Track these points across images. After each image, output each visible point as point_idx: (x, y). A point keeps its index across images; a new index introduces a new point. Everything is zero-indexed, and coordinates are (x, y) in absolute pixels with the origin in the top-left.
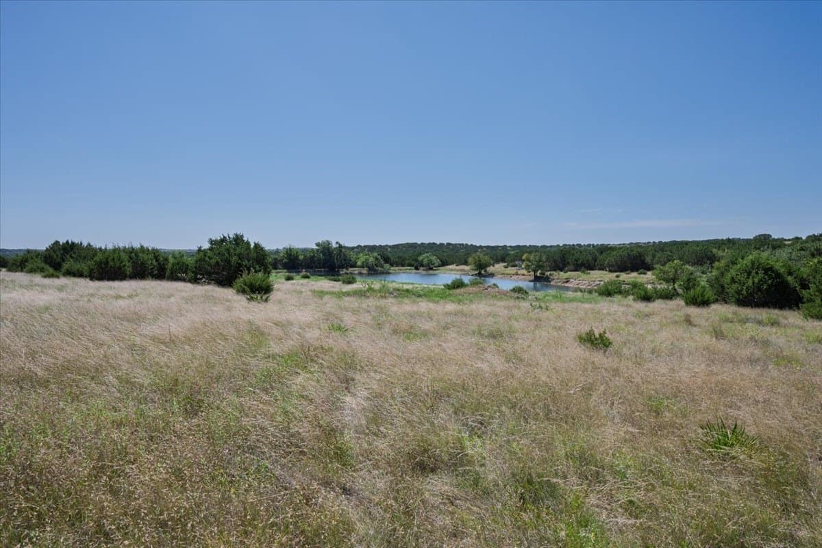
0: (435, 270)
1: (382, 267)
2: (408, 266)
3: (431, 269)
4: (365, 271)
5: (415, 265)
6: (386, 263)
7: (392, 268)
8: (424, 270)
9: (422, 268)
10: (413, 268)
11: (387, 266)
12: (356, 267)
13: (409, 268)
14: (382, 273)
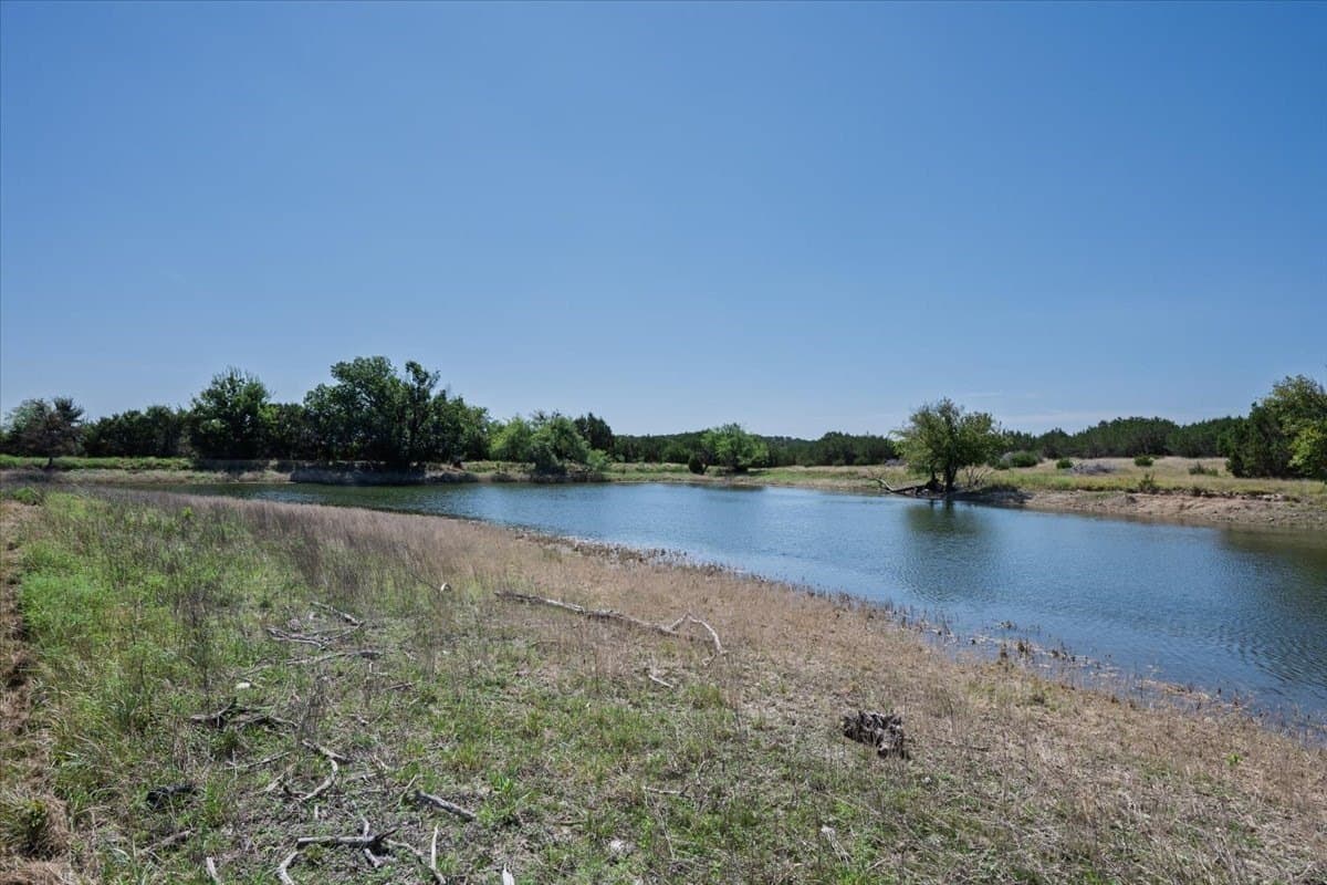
0: (753, 474)
1: (582, 461)
2: (672, 459)
3: (741, 470)
4: (515, 471)
5: (692, 457)
6: (594, 446)
7: (615, 465)
8: (719, 474)
9: (712, 468)
10: (686, 466)
11: (597, 457)
12: (488, 458)
13: (673, 465)
14: (581, 480)
